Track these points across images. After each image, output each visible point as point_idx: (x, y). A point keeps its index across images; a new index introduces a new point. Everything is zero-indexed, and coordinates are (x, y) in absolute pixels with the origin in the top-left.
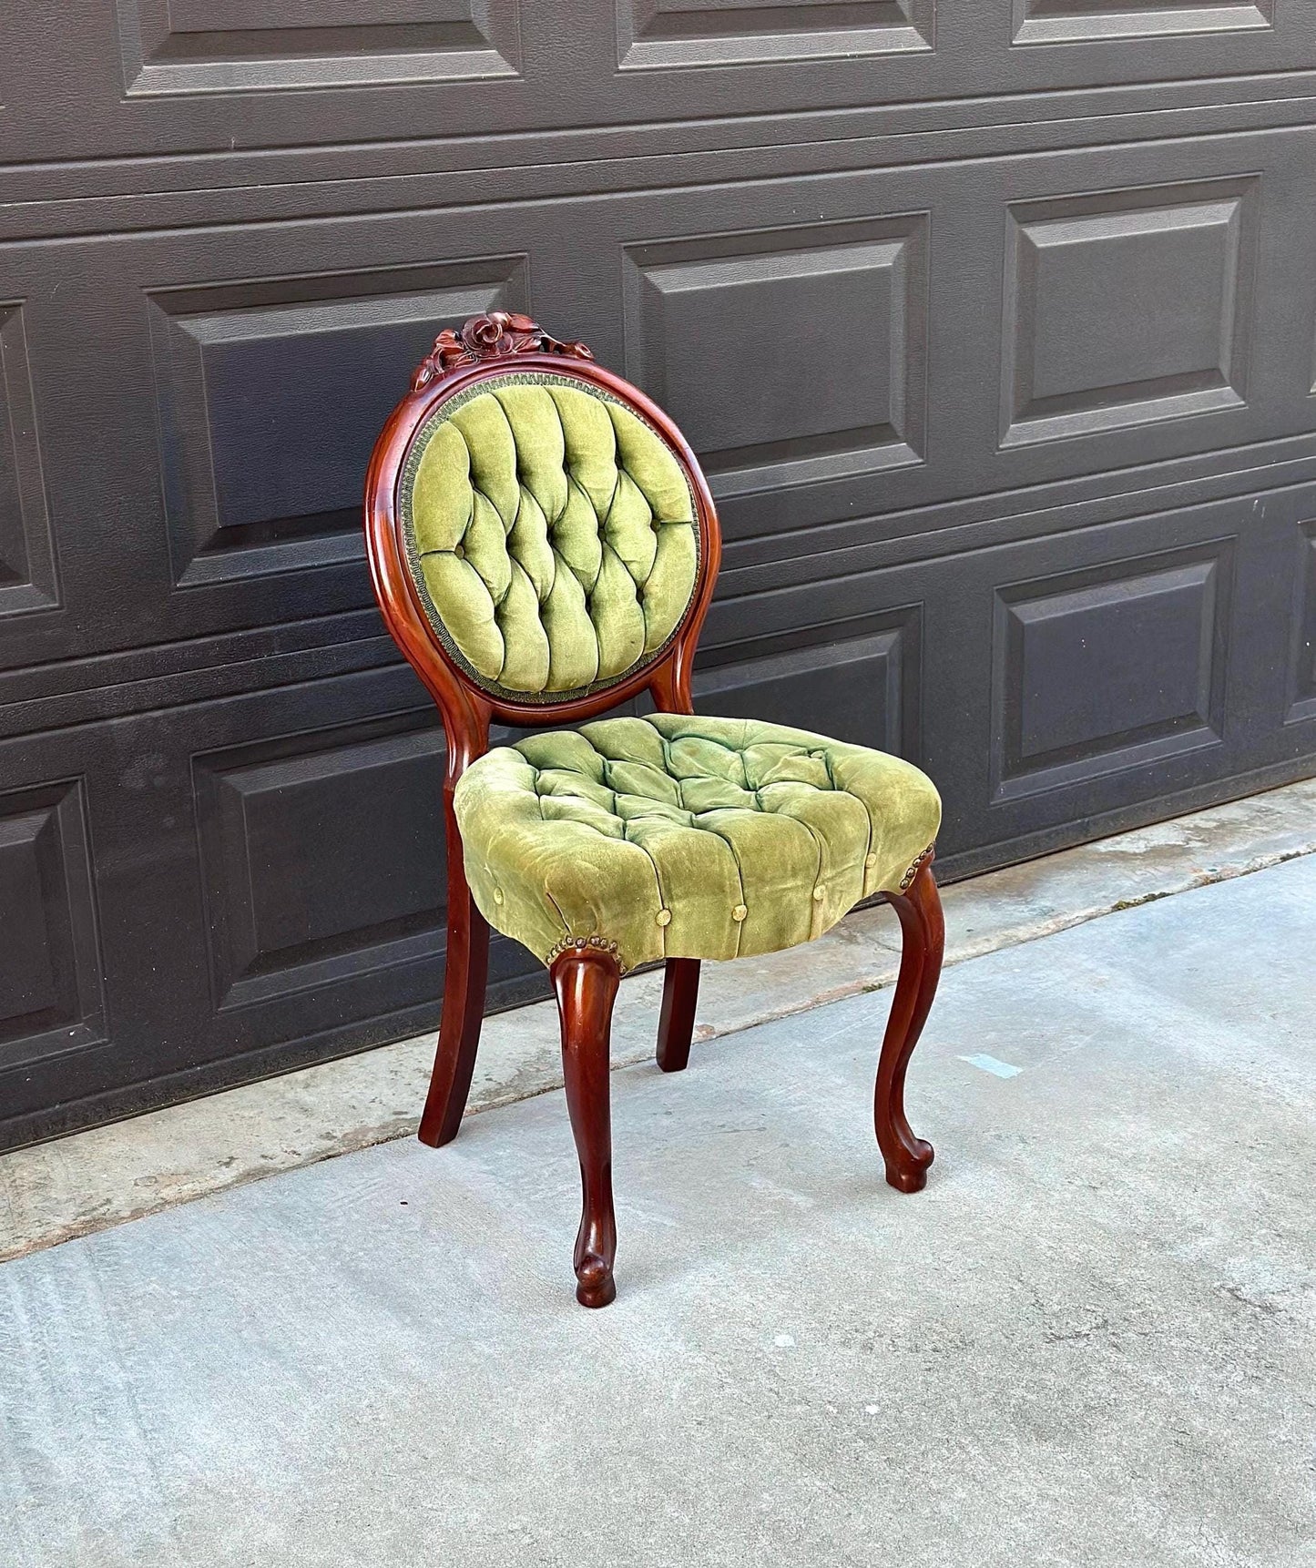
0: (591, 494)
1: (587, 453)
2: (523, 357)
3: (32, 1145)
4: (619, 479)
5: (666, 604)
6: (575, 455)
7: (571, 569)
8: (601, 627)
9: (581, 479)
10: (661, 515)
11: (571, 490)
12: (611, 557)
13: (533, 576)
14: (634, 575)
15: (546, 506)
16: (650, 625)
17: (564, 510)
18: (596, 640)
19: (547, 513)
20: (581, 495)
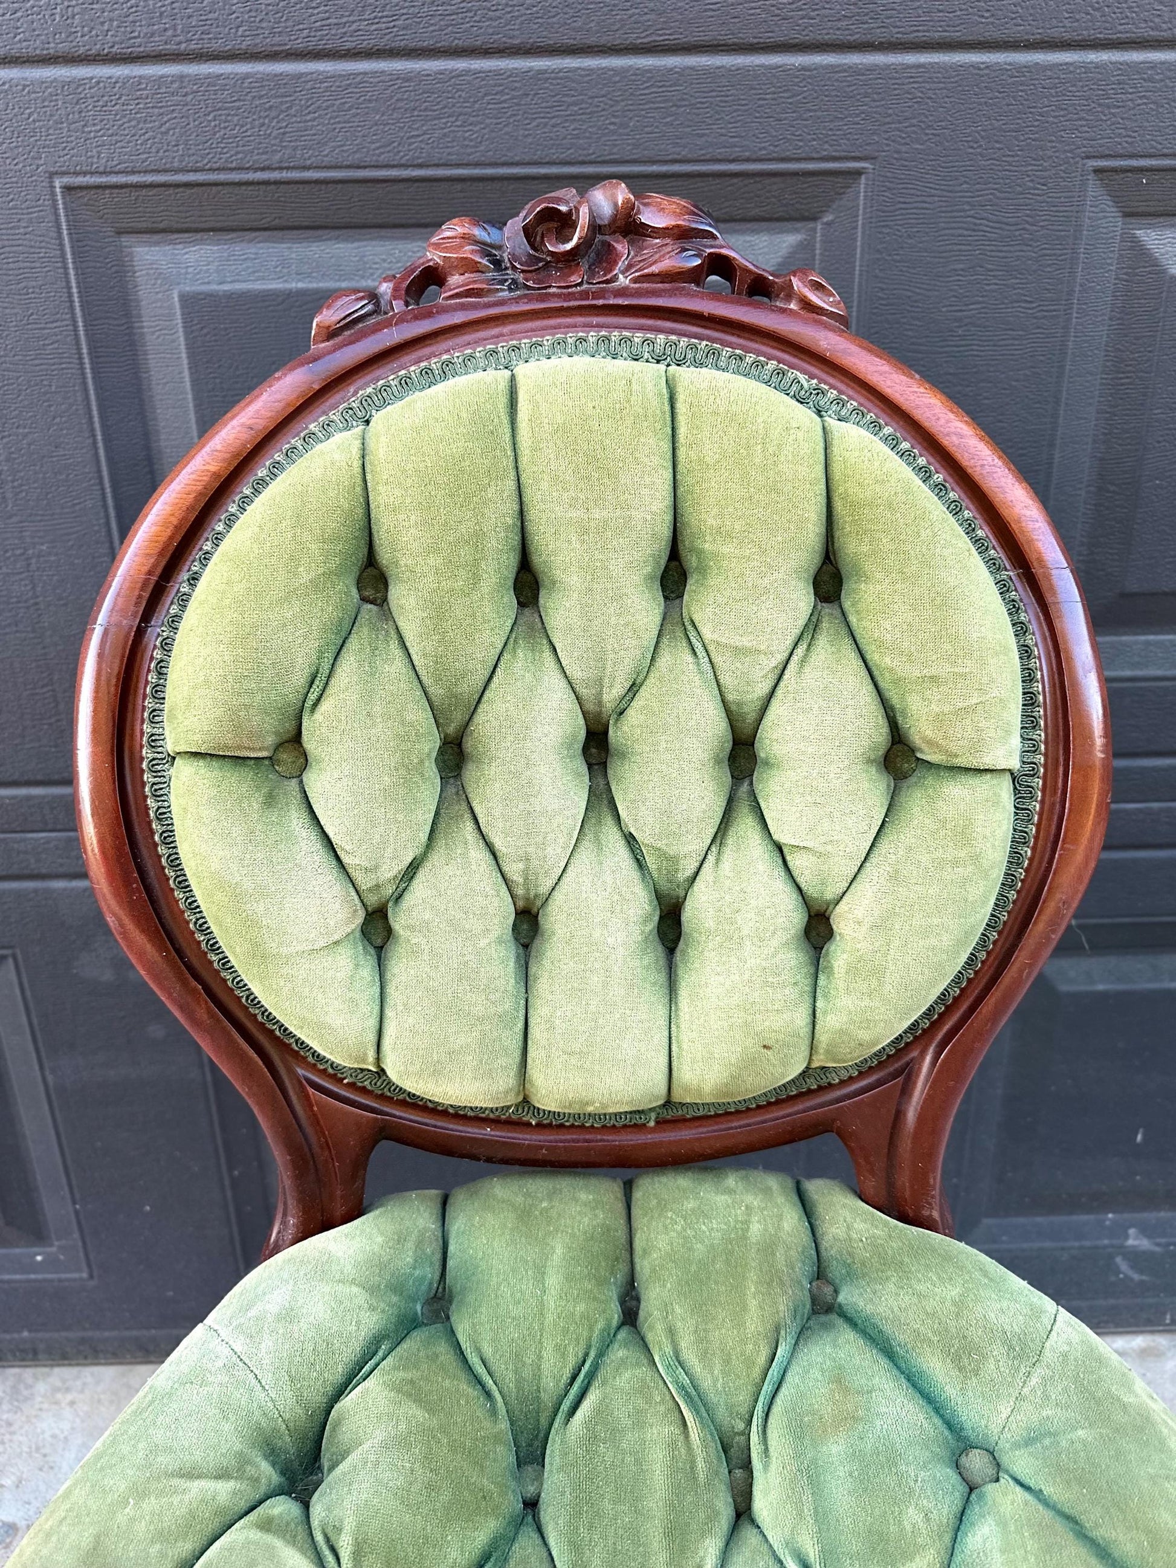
0: (717, 659)
1: (725, 550)
2: (638, 293)
4: (811, 628)
5: (879, 972)
6: (700, 553)
7: (630, 840)
8: (683, 993)
9: (696, 618)
10: (916, 739)
11: (665, 640)
12: (745, 826)
13: (498, 843)
14: (801, 880)
15: (576, 672)
16: (825, 1013)
17: (634, 689)
18: (663, 1022)
19: (583, 691)
20: (690, 658)
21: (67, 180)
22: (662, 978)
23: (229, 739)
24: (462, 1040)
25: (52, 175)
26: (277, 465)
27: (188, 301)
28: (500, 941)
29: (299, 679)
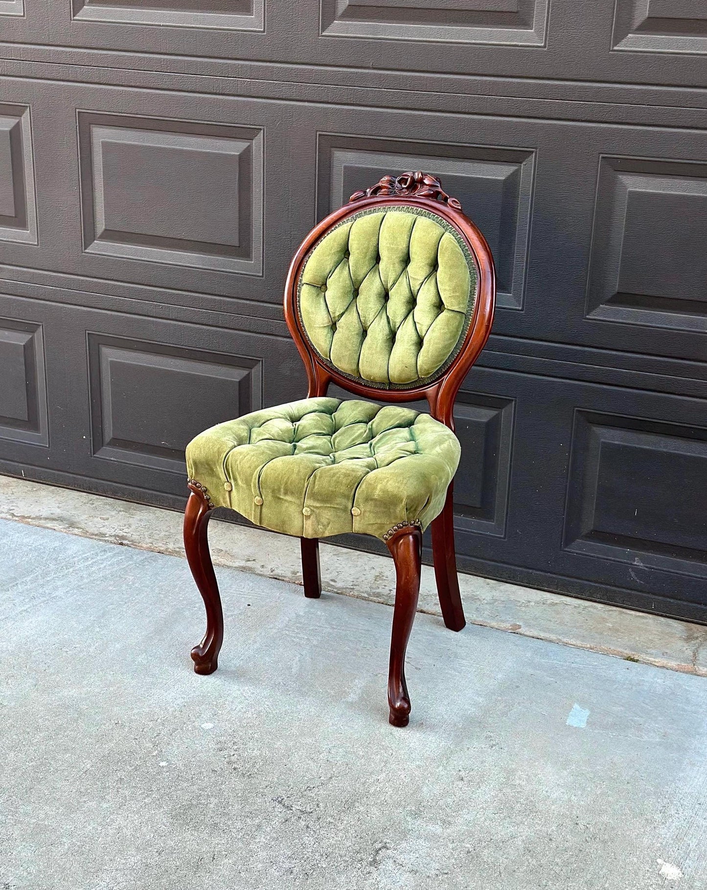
0: (410, 280)
1: (416, 258)
2: (418, 198)
3: (223, 521)
4: (428, 276)
7: (388, 317)
8: (392, 353)
9: (408, 270)
11: (402, 274)
12: (410, 318)
13: (360, 311)
14: (418, 332)
15: (383, 279)
16: (419, 360)
17: (394, 284)
18: (387, 359)
19: (384, 283)
20: (405, 278)
21: (321, 133)
22: (389, 349)
23: (312, 281)
24: (346, 353)
25: (317, 131)
26: (336, 227)
27: (345, 167)
28: (357, 334)
29: (328, 271)
